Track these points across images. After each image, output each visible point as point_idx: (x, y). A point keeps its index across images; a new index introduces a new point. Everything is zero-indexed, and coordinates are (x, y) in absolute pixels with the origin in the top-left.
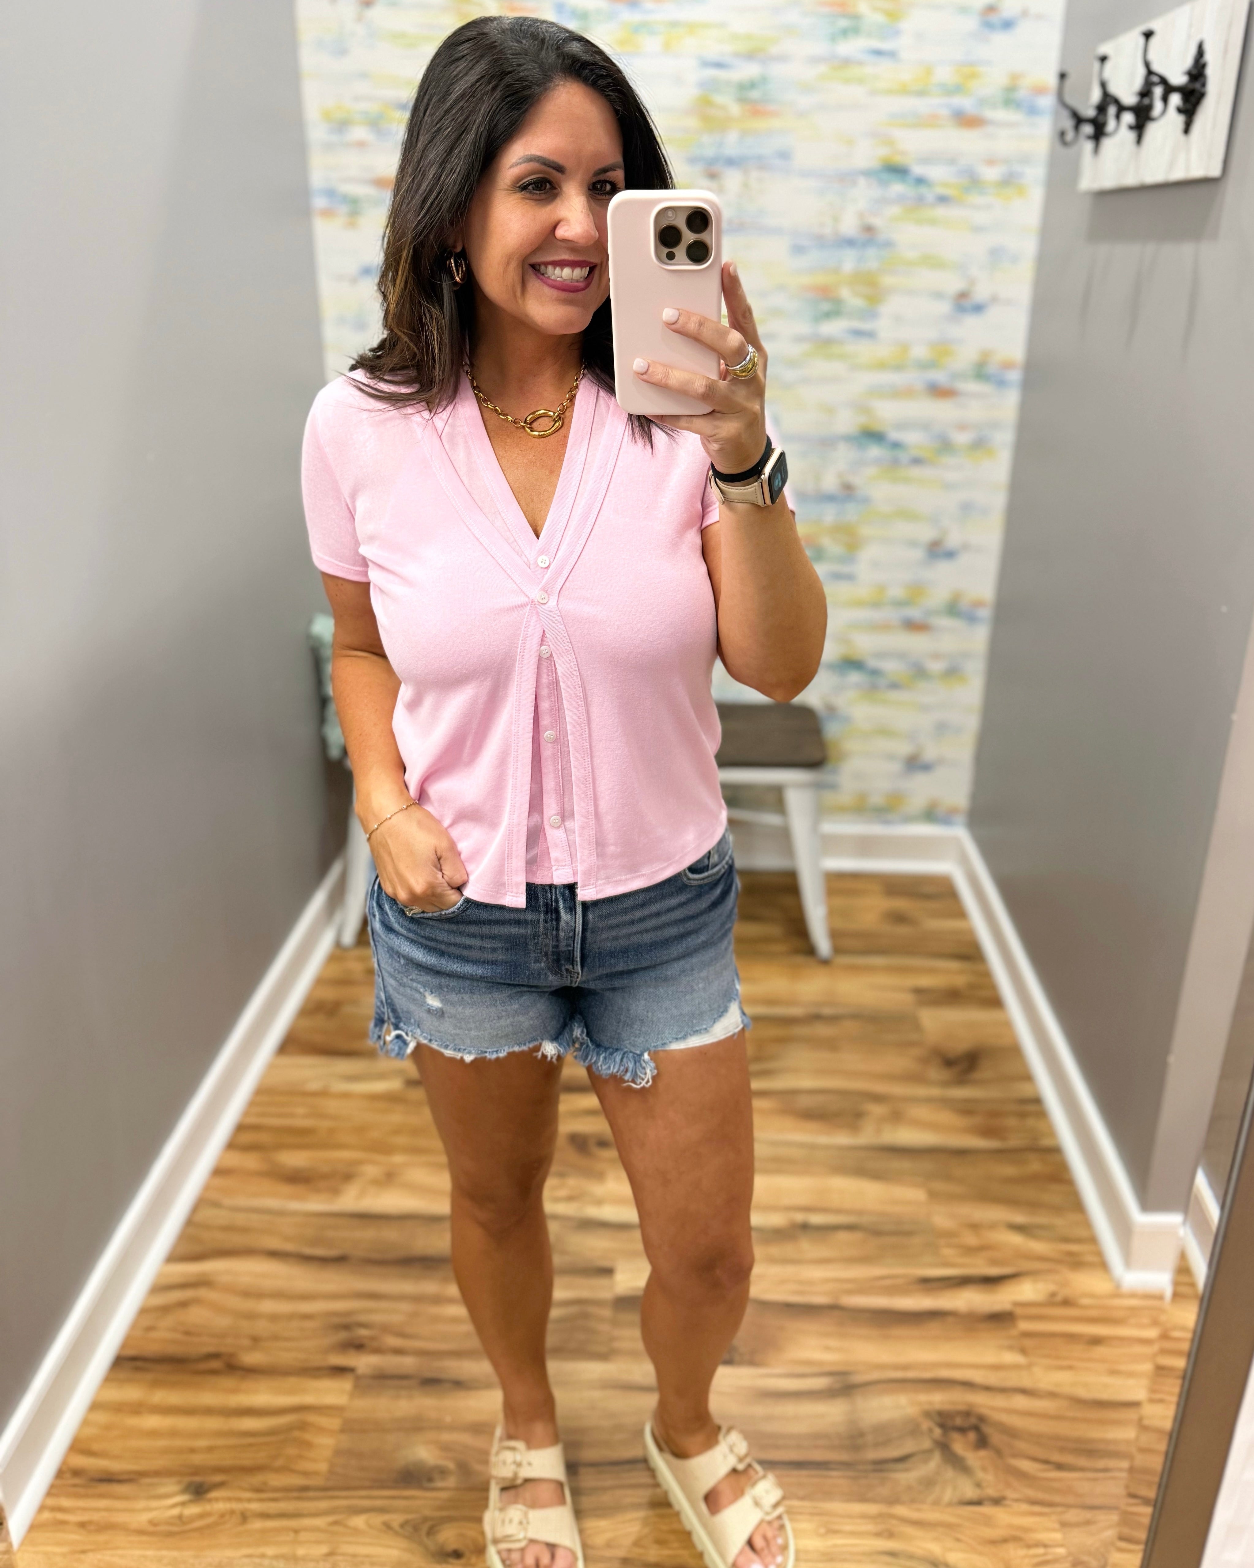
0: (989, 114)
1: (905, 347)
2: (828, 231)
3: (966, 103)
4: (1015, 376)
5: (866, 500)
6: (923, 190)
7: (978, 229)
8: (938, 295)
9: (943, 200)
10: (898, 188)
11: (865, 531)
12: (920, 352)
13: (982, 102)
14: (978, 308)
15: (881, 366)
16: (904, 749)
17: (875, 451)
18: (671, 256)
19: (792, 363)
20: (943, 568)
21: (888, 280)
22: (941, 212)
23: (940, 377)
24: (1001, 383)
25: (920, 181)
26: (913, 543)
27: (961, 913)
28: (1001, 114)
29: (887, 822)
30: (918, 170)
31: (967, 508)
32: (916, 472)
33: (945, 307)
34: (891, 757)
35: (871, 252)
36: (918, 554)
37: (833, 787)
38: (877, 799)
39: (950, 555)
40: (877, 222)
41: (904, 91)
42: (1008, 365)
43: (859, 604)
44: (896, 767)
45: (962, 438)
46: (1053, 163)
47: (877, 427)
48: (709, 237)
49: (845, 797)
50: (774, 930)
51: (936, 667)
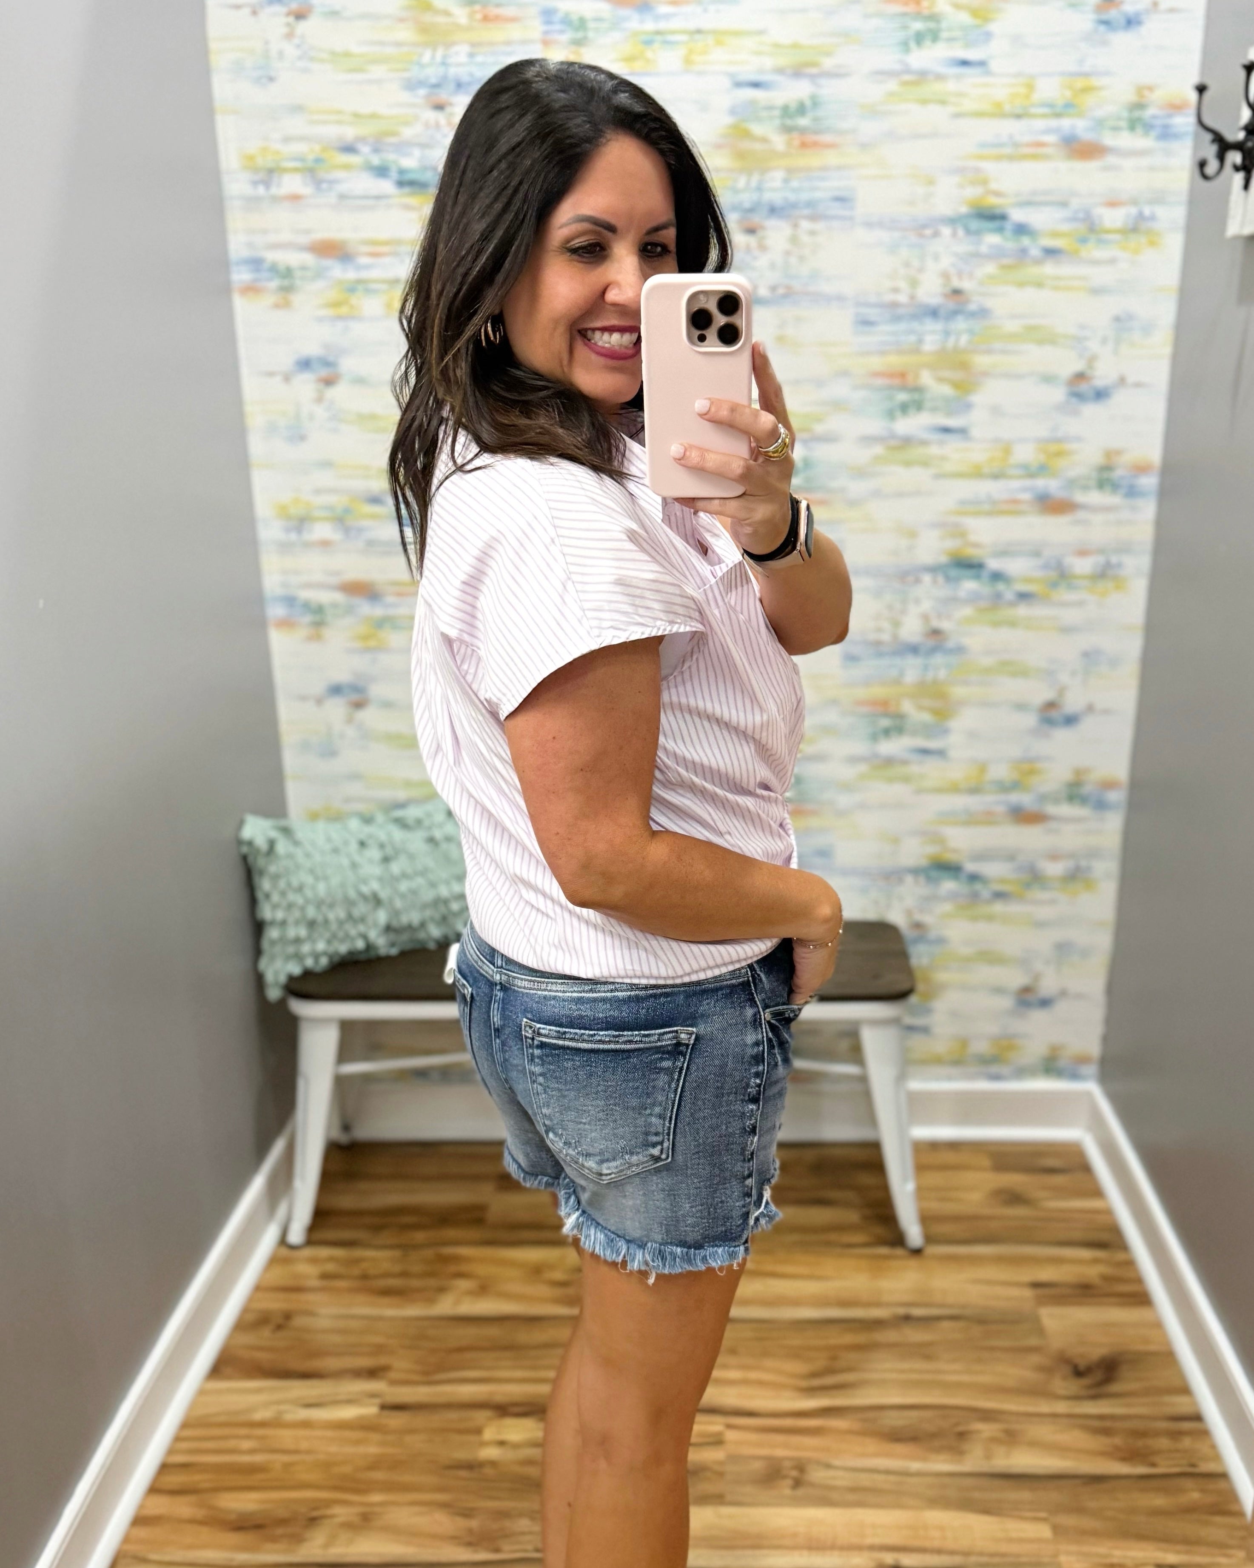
0: (1108, 139)
1: (1007, 449)
2: (902, 298)
3: (1079, 126)
4: (1150, 482)
5: (960, 650)
6: (1026, 241)
7: (1097, 291)
8: (1048, 379)
9: (1051, 252)
10: (992, 239)
11: (958, 692)
12: (1025, 454)
13: (1100, 124)
14: (1100, 395)
15: (977, 473)
16: (1016, 979)
17: (969, 585)
18: (702, 338)
19: (860, 473)
20: (1061, 735)
21: (981, 361)
22: (1049, 269)
23: (1052, 485)
24: (1132, 492)
25: (1021, 230)
26: (1021, 707)
27: (1097, 1192)
28: (1125, 140)
29: (997, 1077)
30: (1017, 215)
31: (1090, 657)
32: (1022, 611)
33: (1058, 394)
34: (998, 990)
35: (960, 324)
36: (1030, 720)
37: (925, 1030)
38: (981, 1047)
39: (1070, 720)
40: (966, 285)
41: (998, 113)
42: (1141, 469)
43: (954, 789)
44: (1007, 1002)
45: (1082, 566)
46: (1193, 202)
47: (971, 552)
48: (740, 320)
49: (940, 1046)
50: (852, 1216)
51: (1054, 869)
